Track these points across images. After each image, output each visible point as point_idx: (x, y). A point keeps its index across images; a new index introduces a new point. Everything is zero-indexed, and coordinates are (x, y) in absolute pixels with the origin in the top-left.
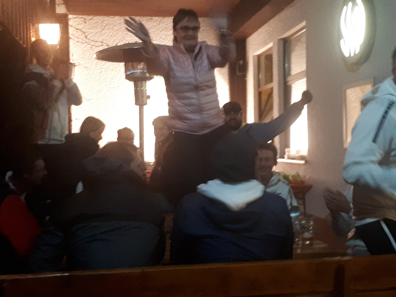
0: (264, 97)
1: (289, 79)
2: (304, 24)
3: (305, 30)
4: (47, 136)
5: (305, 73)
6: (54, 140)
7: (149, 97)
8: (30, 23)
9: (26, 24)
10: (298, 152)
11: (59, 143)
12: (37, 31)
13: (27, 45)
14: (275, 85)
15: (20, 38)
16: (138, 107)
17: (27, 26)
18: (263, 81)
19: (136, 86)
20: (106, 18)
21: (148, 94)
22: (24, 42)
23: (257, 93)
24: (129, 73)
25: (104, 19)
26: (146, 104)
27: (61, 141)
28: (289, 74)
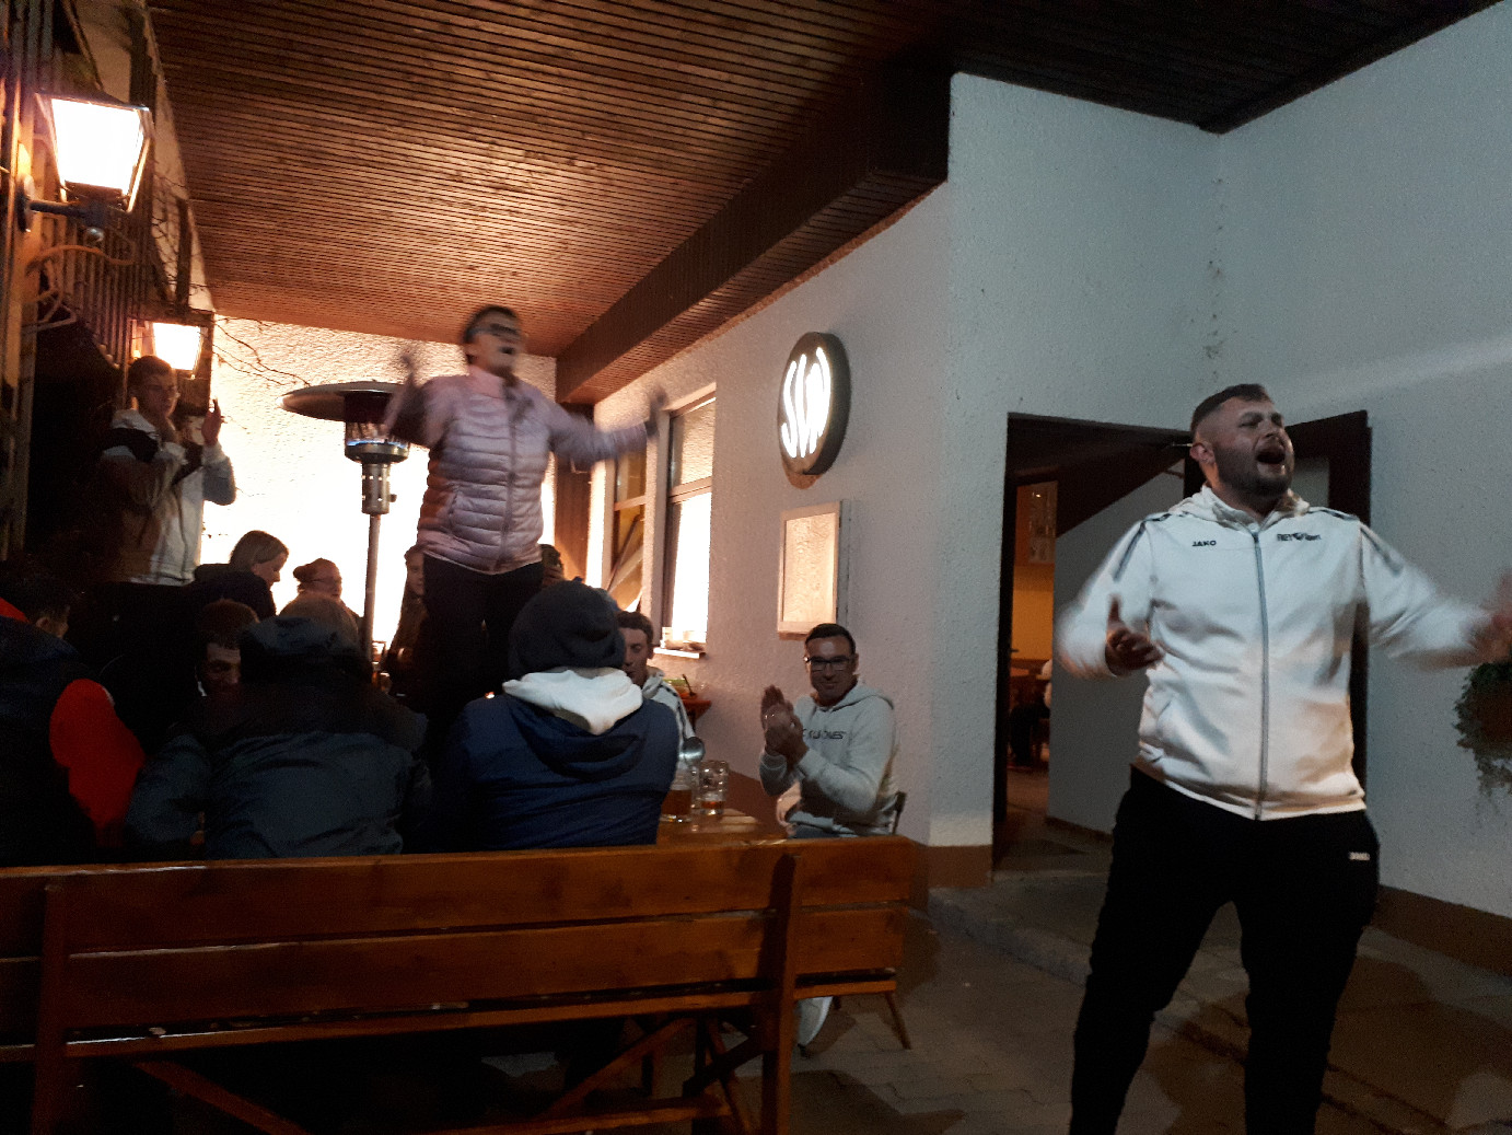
0: (625, 523)
1: (677, 490)
2: (712, 387)
3: (714, 399)
4: (154, 567)
5: (709, 483)
6: (167, 576)
7: (393, 498)
8: (133, 318)
9: (125, 320)
10: (686, 635)
11: (178, 584)
12: (147, 338)
13: (122, 365)
14: (649, 501)
15: (108, 347)
16: (367, 517)
17: (125, 326)
18: (623, 493)
19: (366, 472)
20: (299, 329)
21: (392, 492)
22: (115, 356)
23: (611, 515)
24: (353, 444)
25: (295, 332)
26: (386, 512)
27: (183, 580)
28: (678, 482)
